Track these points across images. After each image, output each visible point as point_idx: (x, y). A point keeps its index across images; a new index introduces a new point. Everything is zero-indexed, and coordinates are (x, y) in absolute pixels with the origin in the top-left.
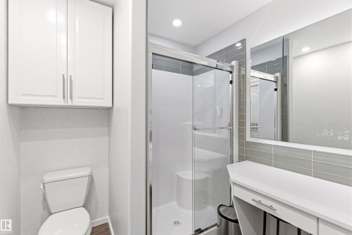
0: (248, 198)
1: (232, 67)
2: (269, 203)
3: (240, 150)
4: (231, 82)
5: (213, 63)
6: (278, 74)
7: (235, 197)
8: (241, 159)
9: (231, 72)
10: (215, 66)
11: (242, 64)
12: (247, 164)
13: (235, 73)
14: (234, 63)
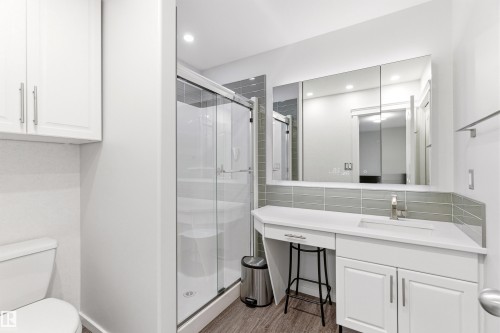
0: (280, 235)
1: (251, 103)
2: (299, 234)
3: (260, 196)
4: (251, 120)
5: (230, 93)
6: (289, 116)
7: (267, 239)
8: (261, 204)
9: (251, 109)
10: (232, 98)
11: (262, 101)
12: (268, 209)
13: (254, 111)
14: (254, 99)
